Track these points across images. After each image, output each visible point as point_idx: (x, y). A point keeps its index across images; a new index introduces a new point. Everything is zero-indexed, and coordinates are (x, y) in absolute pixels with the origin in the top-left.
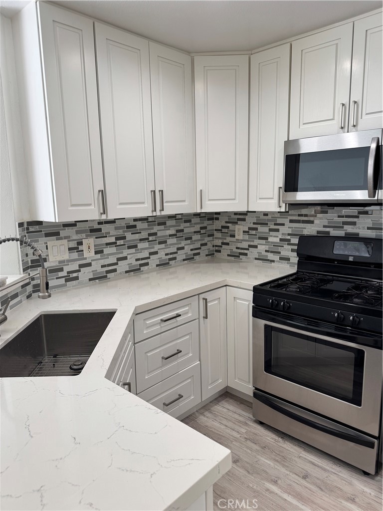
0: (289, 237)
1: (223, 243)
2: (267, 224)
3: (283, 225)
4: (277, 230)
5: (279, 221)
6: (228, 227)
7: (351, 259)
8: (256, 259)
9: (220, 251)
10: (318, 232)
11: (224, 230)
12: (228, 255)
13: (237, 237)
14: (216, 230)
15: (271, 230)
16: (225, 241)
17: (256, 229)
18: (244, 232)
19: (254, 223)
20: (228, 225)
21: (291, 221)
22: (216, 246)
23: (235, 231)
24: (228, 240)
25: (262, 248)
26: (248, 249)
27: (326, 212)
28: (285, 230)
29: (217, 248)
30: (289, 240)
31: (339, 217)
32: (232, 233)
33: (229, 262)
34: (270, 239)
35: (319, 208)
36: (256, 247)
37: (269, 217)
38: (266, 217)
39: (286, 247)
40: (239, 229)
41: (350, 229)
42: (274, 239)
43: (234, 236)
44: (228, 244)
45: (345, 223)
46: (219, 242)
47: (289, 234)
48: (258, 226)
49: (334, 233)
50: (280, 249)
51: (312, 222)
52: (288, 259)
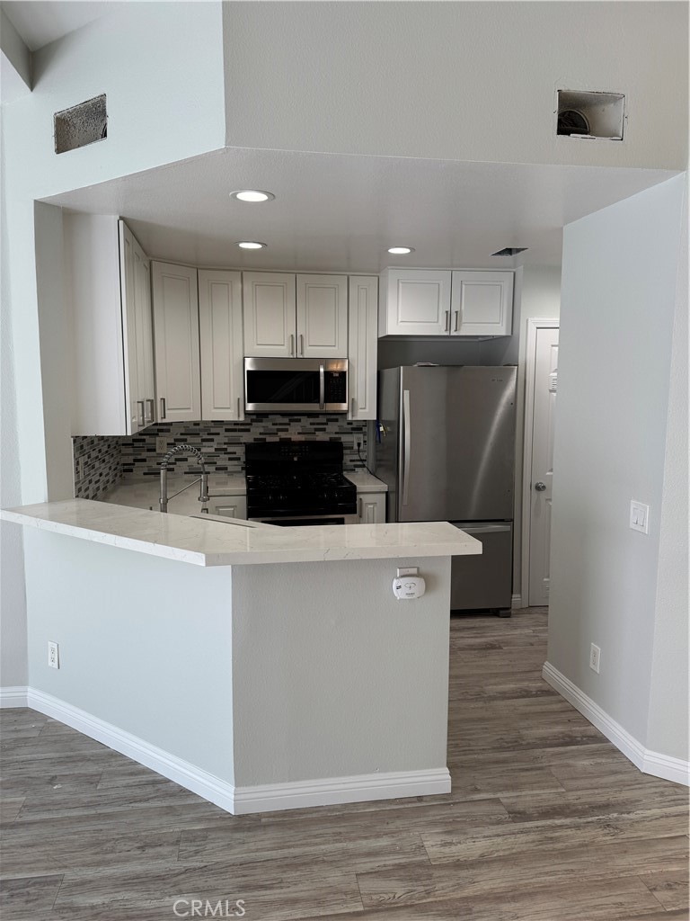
0: (225, 446)
1: (135, 460)
2: (199, 434)
3: (218, 434)
4: (212, 440)
5: (213, 431)
6: (144, 440)
7: (295, 459)
8: (186, 473)
9: (131, 471)
10: (255, 439)
11: (136, 444)
12: (145, 474)
13: (158, 451)
14: (123, 445)
15: (203, 440)
16: (139, 457)
17: (185, 440)
18: (168, 444)
19: (182, 434)
20: (145, 437)
21: (227, 430)
22: (124, 464)
23: (155, 444)
24: (144, 455)
25: (193, 460)
26: (175, 464)
27: (262, 421)
28: (221, 439)
29: (126, 467)
30: (226, 449)
31: (273, 424)
32: (150, 447)
33: (145, 481)
34: (203, 450)
35: (254, 417)
36: (186, 460)
37: (201, 426)
38: (197, 427)
39: (222, 456)
40: (161, 442)
41: (283, 435)
42: (208, 449)
43: (154, 450)
44: (144, 460)
45: (279, 430)
46: (130, 460)
47: (225, 444)
48: (188, 437)
49: (269, 439)
50: (215, 459)
51: (248, 430)
52: (226, 469)
